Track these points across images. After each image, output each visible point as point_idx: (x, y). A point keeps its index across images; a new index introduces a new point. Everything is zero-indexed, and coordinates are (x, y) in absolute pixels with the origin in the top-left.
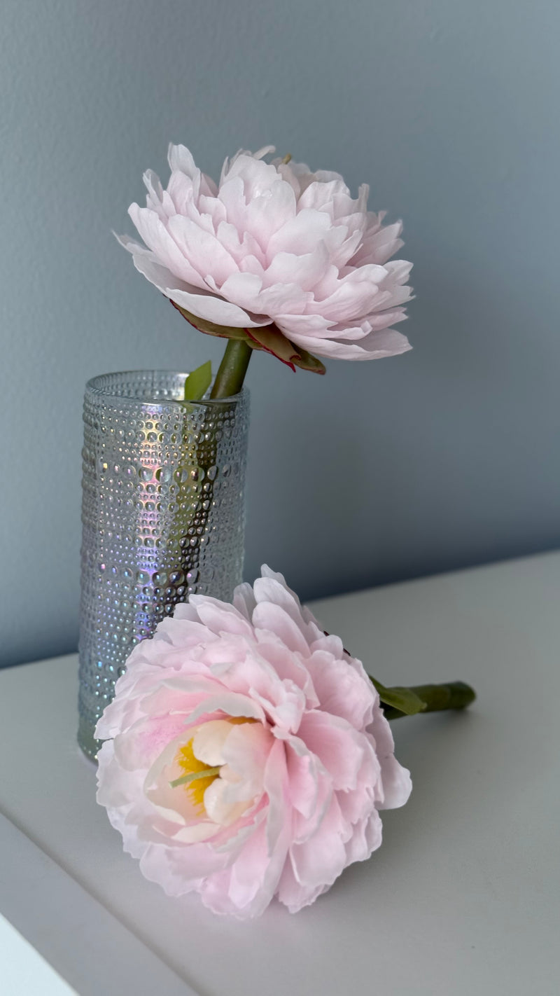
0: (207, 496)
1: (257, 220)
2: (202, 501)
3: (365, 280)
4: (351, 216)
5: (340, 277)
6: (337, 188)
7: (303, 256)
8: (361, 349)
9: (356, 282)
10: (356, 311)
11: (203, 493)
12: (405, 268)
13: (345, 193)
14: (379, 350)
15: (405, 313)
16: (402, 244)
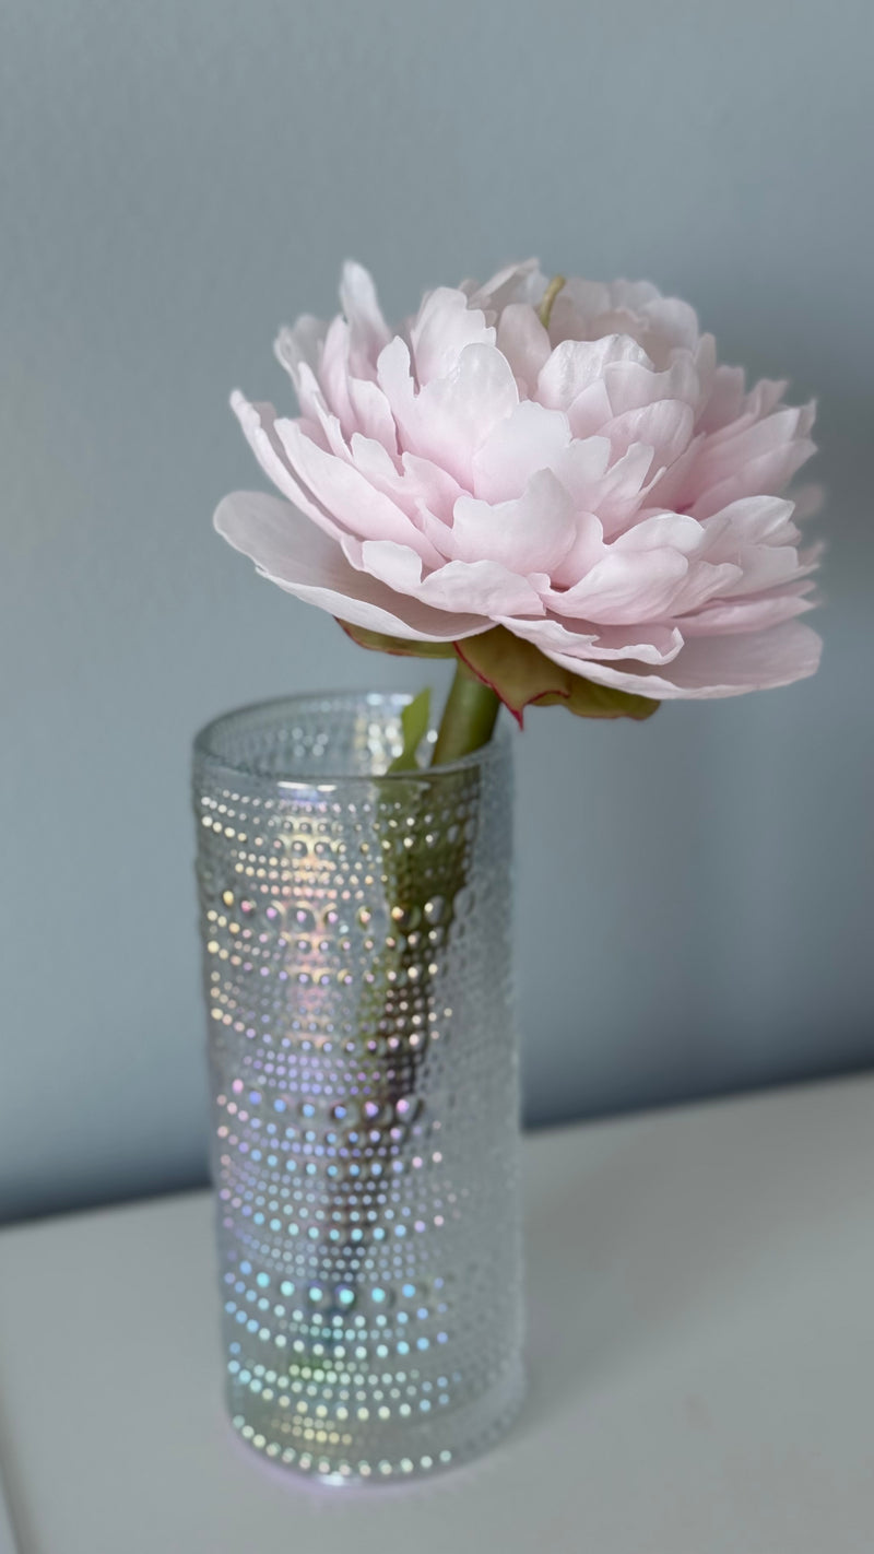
0: (417, 956)
1: (435, 424)
2: (405, 967)
3: (663, 546)
4: (649, 408)
5: (609, 540)
6: (616, 353)
7: (504, 504)
8: (669, 685)
9: (636, 553)
10: (658, 605)
11: (408, 951)
12: (778, 512)
13: (636, 360)
14: (712, 685)
15: (807, 597)
16: (810, 449)
